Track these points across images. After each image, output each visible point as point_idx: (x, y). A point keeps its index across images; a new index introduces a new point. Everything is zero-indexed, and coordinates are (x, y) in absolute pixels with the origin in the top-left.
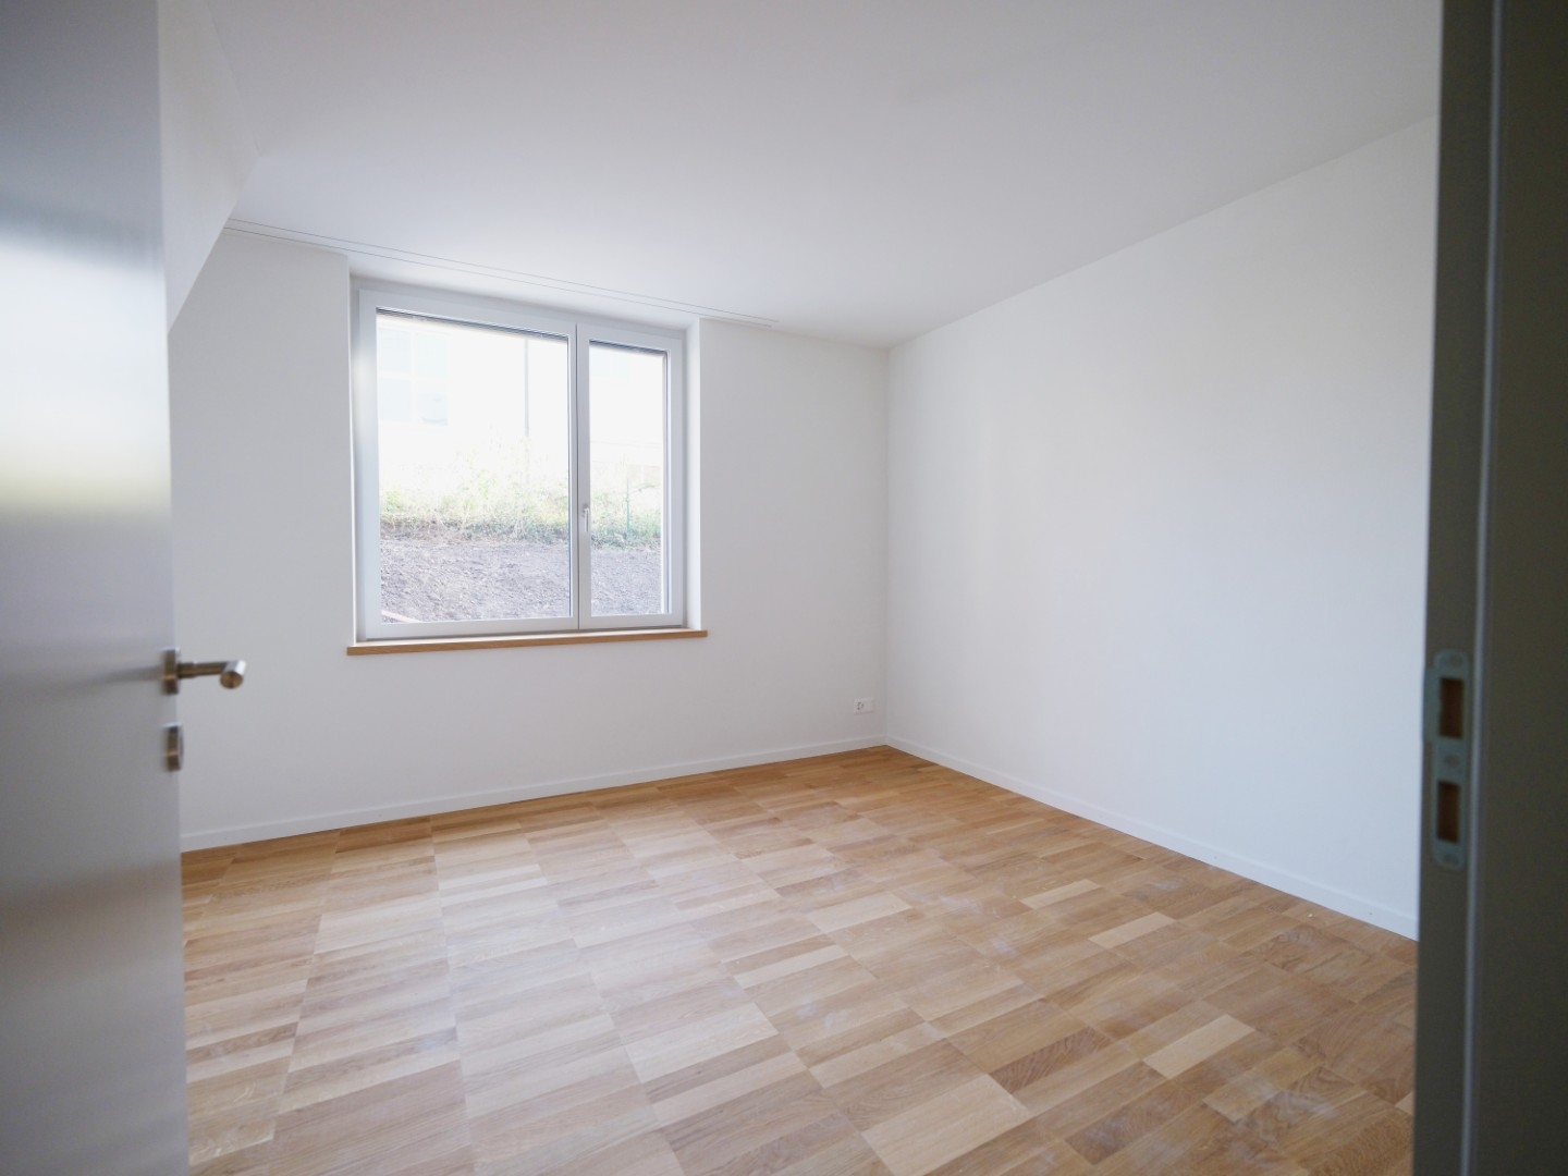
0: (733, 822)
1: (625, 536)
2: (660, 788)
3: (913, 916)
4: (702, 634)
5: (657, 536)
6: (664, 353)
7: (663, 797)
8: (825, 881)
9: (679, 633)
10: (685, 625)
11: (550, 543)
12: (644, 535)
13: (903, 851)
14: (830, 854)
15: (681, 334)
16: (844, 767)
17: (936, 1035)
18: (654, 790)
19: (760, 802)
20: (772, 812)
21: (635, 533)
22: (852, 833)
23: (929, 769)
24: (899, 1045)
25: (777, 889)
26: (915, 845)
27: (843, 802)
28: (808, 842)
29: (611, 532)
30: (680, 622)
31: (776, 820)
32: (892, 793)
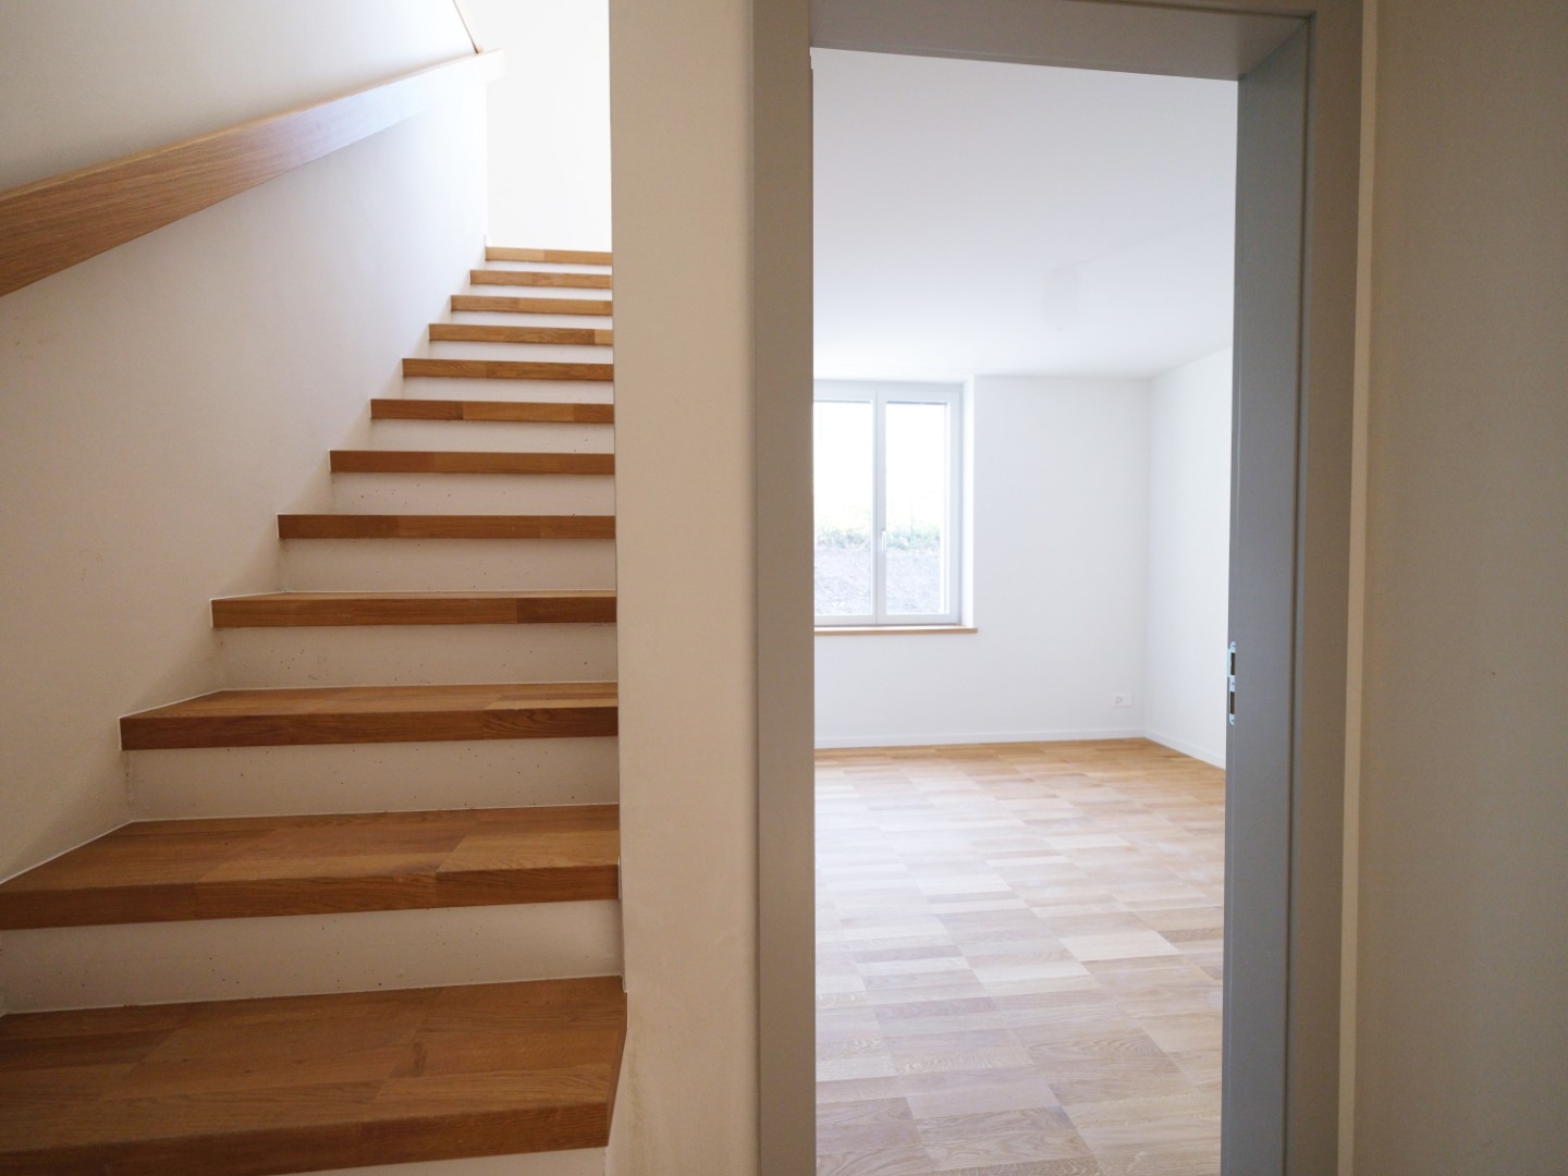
0: (994, 777)
1: (909, 540)
2: (938, 750)
3: (1129, 850)
4: (973, 631)
5: (938, 538)
6: (945, 404)
7: (940, 756)
8: (1066, 821)
9: (956, 630)
10: (960, 623)
11: (843, 547)
12: (926, 538)
13: (1135, 812)
14: (1071, 806)
15: (959, 388)
16: (1099, 750)
17: (1125, 909)
18: (933, 751)
19: (1018, 767)
20: (1028, 775)
21: (918, 536)
22: (1094, 795)
23: (1184, 759)
24: (1097, 909)
25: (1025, 821)
26: (1148, 809)
27: (1090, 775)
28: (1054, 796)
29: (897, 536)
30: (955, 620)
31: (1030, 780)
32: (1139, 773)
